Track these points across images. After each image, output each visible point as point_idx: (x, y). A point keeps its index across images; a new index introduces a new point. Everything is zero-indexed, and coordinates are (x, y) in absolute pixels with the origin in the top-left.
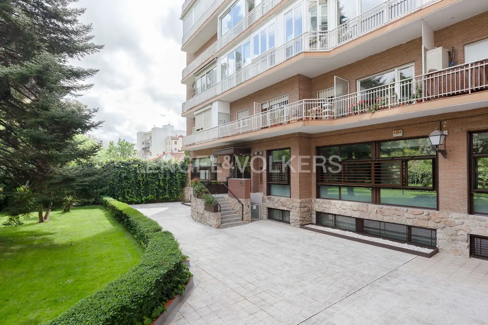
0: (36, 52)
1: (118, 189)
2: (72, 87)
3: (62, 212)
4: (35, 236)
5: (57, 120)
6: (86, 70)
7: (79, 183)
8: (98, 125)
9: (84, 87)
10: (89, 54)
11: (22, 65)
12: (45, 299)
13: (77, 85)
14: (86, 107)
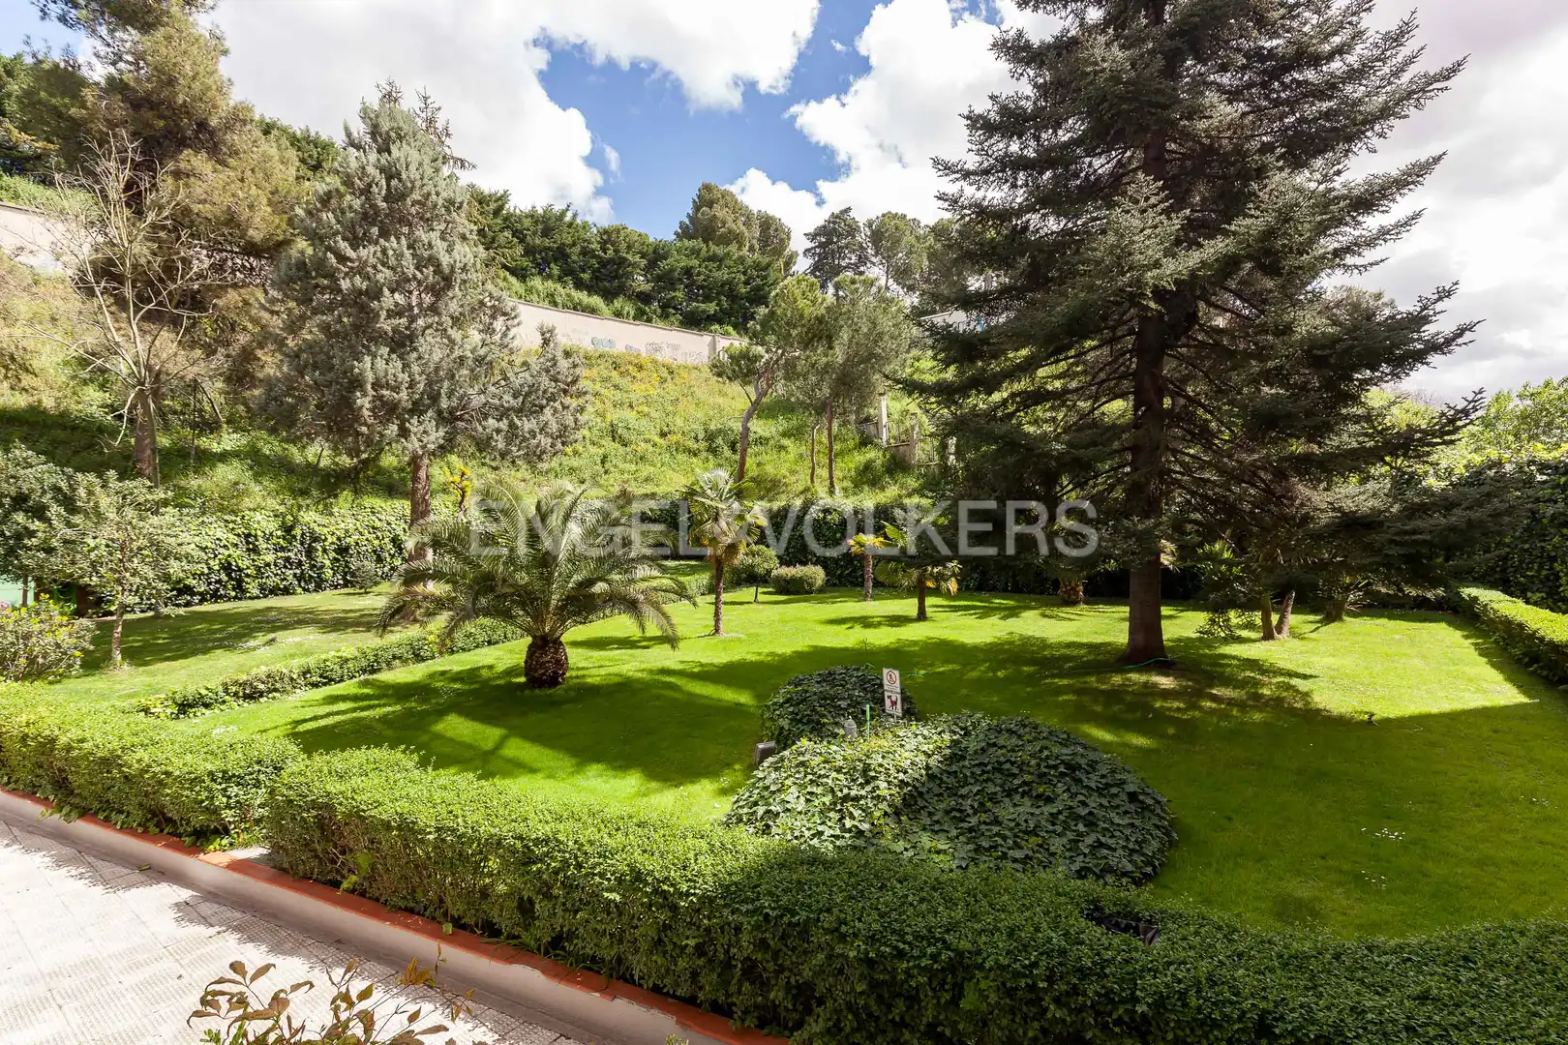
0: (1255, 186)
1: (1521, 562)
2: (1348, 248)
3: (1318, 618)
4: (1264, 672)
5: (1319, 353)
6: (1395, 173)
7: (1395, 534)
8: (1453, 339)
9: (1388, 232)
10: (1406, 116)
11: (1226, 233)
12: (1323, 858)
13: (1364, 233)
14: (1378, 296)
